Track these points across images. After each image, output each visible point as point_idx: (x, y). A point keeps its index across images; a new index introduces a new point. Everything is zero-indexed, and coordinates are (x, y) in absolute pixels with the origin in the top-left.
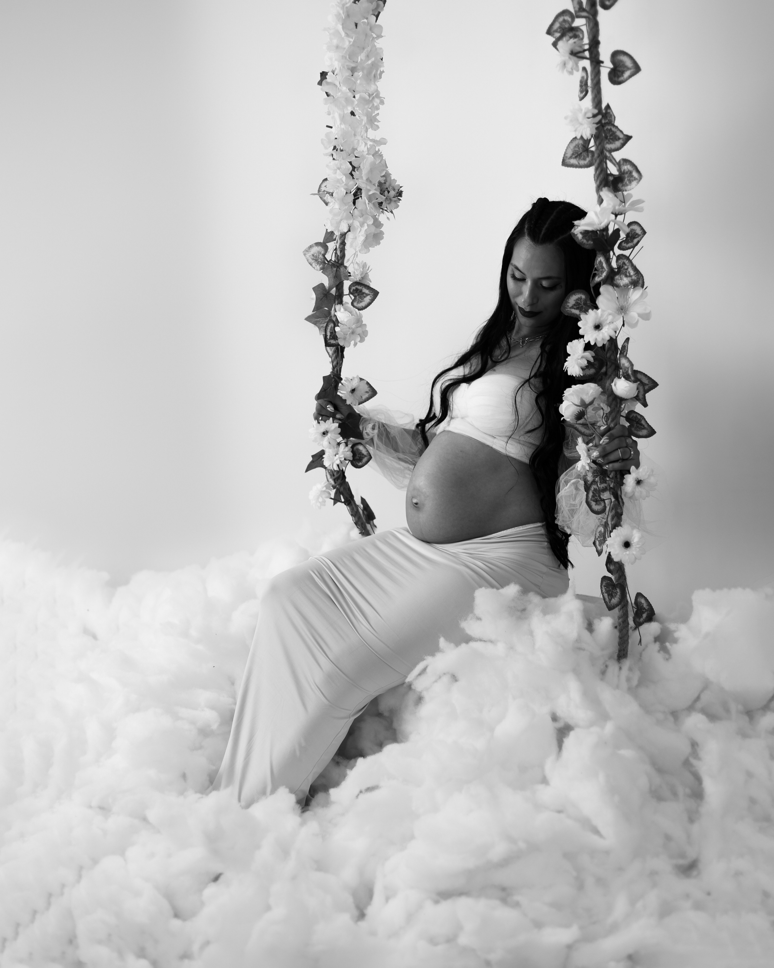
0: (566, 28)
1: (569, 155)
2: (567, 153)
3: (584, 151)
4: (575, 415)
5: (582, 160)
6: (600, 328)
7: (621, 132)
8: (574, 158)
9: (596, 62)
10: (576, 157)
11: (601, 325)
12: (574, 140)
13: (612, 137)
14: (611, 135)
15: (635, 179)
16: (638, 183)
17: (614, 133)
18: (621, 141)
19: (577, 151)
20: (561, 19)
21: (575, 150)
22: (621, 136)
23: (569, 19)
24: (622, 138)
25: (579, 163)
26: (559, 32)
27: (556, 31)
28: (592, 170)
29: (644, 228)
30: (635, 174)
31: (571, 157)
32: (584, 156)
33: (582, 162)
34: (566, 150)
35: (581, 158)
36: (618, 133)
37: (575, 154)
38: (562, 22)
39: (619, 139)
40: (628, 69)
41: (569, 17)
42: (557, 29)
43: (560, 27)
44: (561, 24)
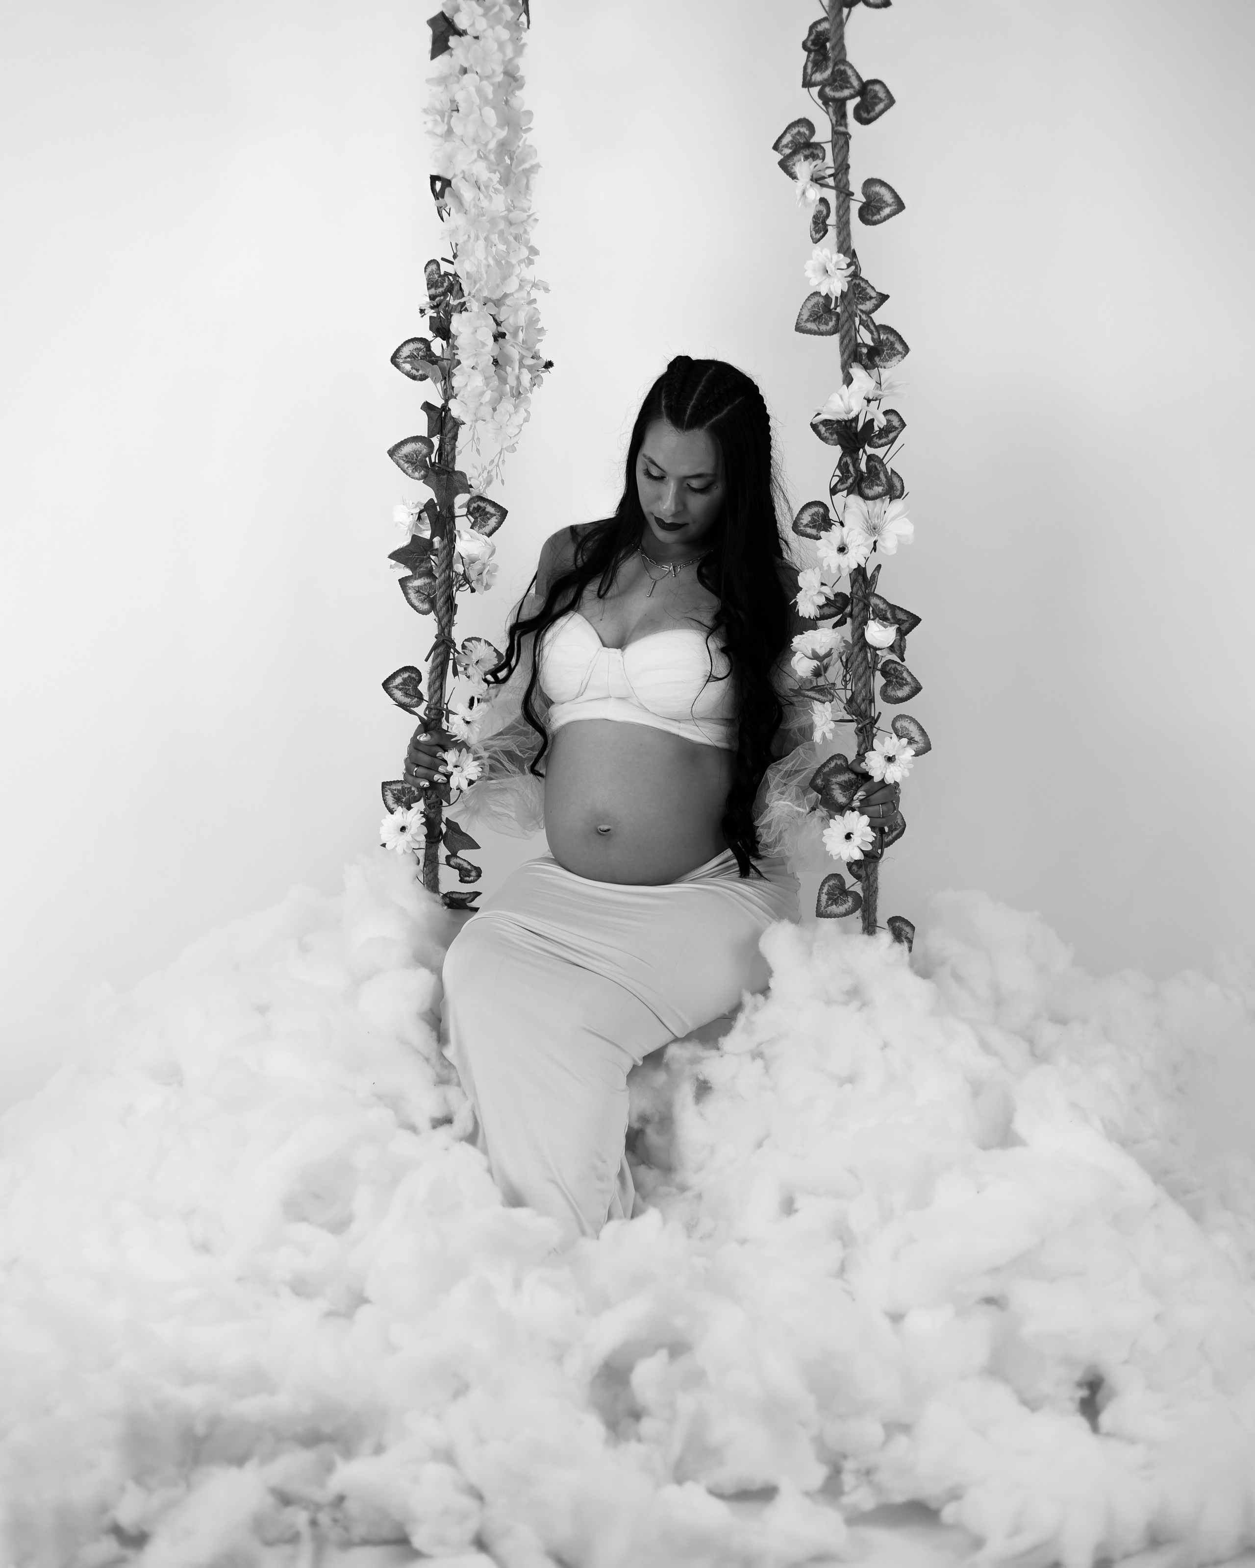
0: (800, 143)
1: (805, 317)
2: (802, 313)
3: (825, 312)
4: (811, 671)
5: (822, 324)
6: (846, 551)
7: (873, 288)
8: (811, 321)
9: (845, 194)
10: (814, 321)
11: (846, 548)
12: (812, 296)
13: (861, 295)
14: (859, 293)
15: (899, 353)
16: (903, 357)
17: (864, 289)
18: (874, 301)
19: (817, 311)
20: (795, 131)
21: (814, 311)
22: (873, 294)
23: (807, 132)
24: (874, 298)
25: (819, 329)
26: (790, 148)
27: (786, 146)
28: (836, 337)
29: (903, 419)
30: (899, 347)
31: (807, 320)
32: (826, 319)
33: (823, 328)
34: (801, 309)
35: (821, 321)
36: (869, 290)
37: (813, 315)
38: (795, 134)
39: (871, 298)
40: (888, 205)
41: (807, 130)
42: (788, 144)
43: (792, 142)
44: (793, 137)
